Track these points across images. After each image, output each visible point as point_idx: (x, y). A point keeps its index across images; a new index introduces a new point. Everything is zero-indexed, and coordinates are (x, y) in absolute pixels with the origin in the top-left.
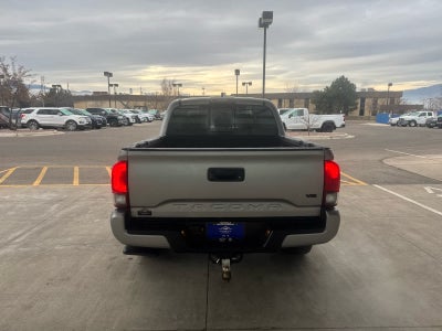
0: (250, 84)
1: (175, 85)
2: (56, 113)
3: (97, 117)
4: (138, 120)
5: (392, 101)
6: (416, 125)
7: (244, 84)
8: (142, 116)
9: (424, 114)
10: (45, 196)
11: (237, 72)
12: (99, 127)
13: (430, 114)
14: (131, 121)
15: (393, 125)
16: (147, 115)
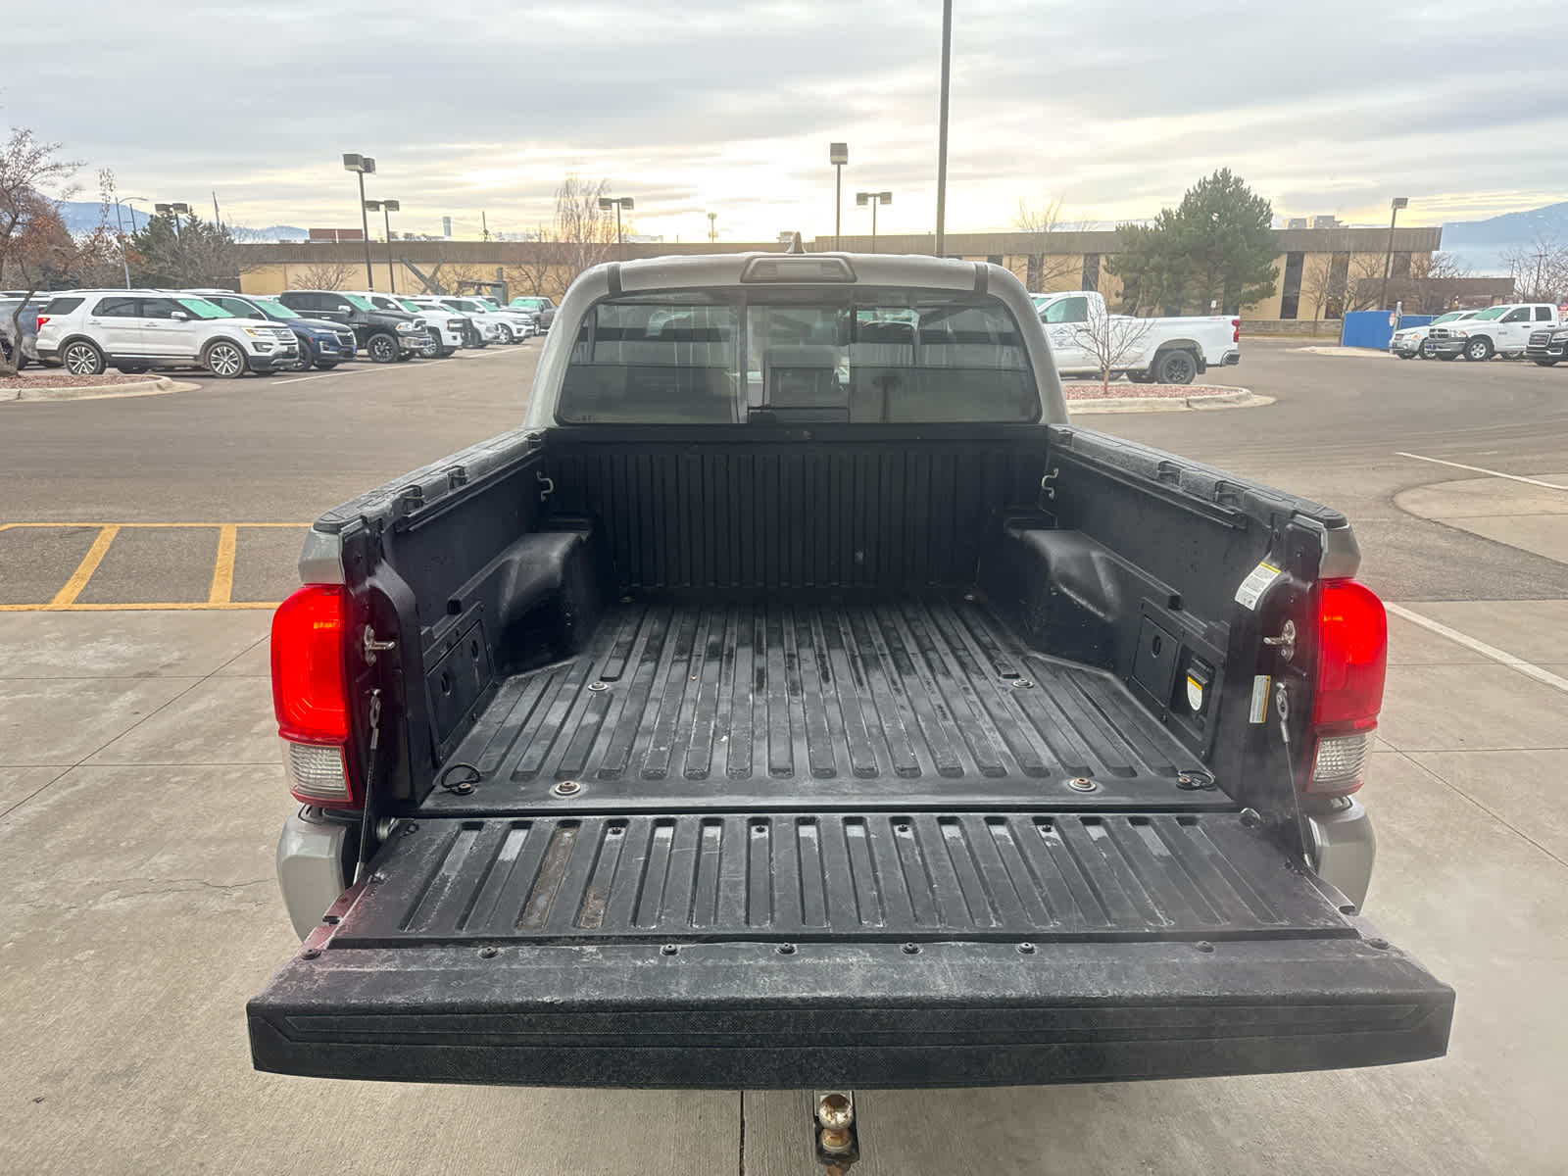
0: (886, 197)
1: (605, 203)
2: (164, 309)
3: (321, 325)
4: (472, 337)
5: (1403, 266)
6: (1490, 354)
7: (862, 198)
8: (487, 319)
9: (1523, 315)
10: (91, 657)
11: (839, 151)
12: (326, 365)
13: (1544, 315)
14: (447, 338)
15: (1406, 354)
16: (504, 316)
